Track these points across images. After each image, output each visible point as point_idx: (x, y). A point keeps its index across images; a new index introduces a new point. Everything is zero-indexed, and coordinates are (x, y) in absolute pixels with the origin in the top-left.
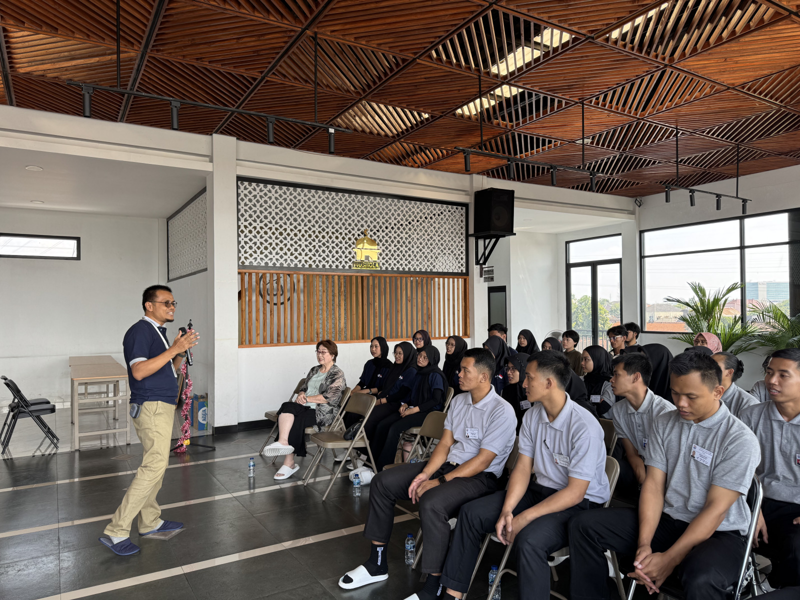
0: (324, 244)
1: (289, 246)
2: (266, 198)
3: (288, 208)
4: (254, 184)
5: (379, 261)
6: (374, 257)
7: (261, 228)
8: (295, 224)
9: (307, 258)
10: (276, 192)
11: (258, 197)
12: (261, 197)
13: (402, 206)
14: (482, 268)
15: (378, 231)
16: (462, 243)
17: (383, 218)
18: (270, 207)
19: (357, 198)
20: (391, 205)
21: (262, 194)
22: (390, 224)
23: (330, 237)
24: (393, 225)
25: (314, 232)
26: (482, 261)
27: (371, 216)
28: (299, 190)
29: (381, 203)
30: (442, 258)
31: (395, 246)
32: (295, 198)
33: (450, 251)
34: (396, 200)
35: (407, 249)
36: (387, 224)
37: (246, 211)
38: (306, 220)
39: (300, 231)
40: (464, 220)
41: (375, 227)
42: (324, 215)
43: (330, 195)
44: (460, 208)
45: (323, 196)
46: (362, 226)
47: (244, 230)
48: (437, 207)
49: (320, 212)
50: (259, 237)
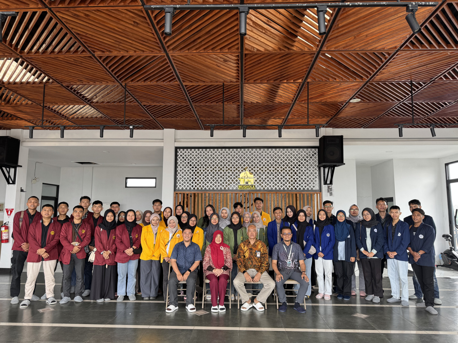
0: (221, 177)
2: (191, 156)
4: (185, 150)
5: (254, 184)
6: (252, 182)
7: (188, 171)
9: (211, 185)
10: (196, 152)
11: (187, 156)
13: (270, 152)
14: (329, 187)
15: (254, 167)
16: (316, 171)
17: (258, 160)
18: (193, 160)
19: (241, 150)
20: (262, 152)
21: (189, 154)
22: (262, 163)
23: (225, 173)
24: (264, 163)
25: (216, 171)
26: (328, 182)
27: (250, 160)
28: (208, 150)
29: (256, 152)
30: (300, 181)
31: (266, 175)
32: (206, 154)
33: (306, 177)
34: (266, 149)
35: (274, 177)
36: (260, 163)
37: (181, 163)
38: (211, 165)
39: (208, 171)
40: (317, 157)
41: (252, 165)
42: (221, 161)
43: (225, 150)
44: (313, 149)
45: (221, 152)
46: (244, 165)
47: (180, 172)
48: (295, 150)
49: (219, 160)
50: (187, 175)
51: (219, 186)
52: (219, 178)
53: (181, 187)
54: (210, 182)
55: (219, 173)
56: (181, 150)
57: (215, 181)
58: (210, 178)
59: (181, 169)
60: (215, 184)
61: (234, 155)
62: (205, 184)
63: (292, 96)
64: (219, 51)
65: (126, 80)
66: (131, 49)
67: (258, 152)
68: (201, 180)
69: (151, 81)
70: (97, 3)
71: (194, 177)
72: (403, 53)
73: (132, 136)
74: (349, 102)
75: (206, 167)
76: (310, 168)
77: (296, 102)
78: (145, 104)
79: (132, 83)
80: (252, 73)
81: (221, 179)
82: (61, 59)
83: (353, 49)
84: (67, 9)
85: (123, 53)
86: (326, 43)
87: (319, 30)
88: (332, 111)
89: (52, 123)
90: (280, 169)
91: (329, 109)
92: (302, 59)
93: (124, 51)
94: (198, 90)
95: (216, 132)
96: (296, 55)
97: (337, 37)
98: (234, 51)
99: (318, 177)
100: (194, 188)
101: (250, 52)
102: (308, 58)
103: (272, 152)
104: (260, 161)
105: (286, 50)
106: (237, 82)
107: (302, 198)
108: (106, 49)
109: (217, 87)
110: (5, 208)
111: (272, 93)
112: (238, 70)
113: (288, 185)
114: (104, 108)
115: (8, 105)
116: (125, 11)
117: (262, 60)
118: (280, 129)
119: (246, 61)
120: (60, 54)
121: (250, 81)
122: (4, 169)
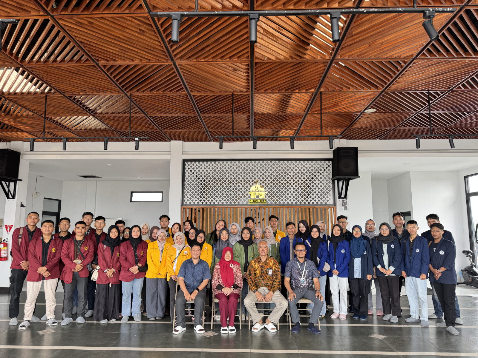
2: (199, 169)
4: (193, 162)
5: (266, 198)
6: (263, 195)
7: (196, 184)
9: (221, 199)
10: (205, 165)
11: (195, 169)
13: (282, 165)
14: (343, 201)
15: (266, 181)
16: (330, 184)
17: (269, 173)
18: (201, 173)
19: (251, 163)
20: (274, 165)
21: (197, 167)
22: (274, 176)
23: (235, 186)
24: (275, 176)
25: (225, 184)
26: (343, 196)
27: (261, 172)
28: (217, 162)
29: (267, 164)
30: (313, 194)
31: (277, 189)
32: (215, 167)
33: (319, 190)
34: (277, 162)
35: (286, 190)
36: (271, 176)
37: (189, 176)
38: (221, 178)
39: (217, 184)
40: (331, 169)
41: (263, 178)
42: (231, 175)
43: (235, 163)
44: (327, 162)
45: (231, 164)
46: (255, 178)
47: (188, 186)
48: (308, 163)
49: (228, 173)
50: (194, 189)
51: (228, 200)
52: (228, 192)
53: (189, 202)
54: (219, 196)
55: (229, 186)
56: (189, 162)
57: (225, 195)
58: (219, 192)
59: (189, 183)
60: (225, 199)
61: (244, 168)
62: (213, 198)
63: (304, 106)
64: (228, 60)
65: (131, 89)
66: (136, 58)
67: (269, 165)
68: (210, 193)
69: (157, 91)
70: (101, 10)
71: (203, 191)
72: (419, 61)
73: (137, 148)
74: (363, 112)
75: (214, 181)
76: (323, 181)
77: (309, 112)
78: (152, 115)
79: (138, 93)
80: (263, 82)
81: (231, 193)
82: (63, 68)
83: (367, 57)
84: (70, 16)
85: (128, 62)
86: (339, 51)
87: (333, 38)
88: (346, 122)
89: (54, 135)
90: (292, 182)
91: (343, 120)
92: (315, 68)
93: (129, 60)
94: (207, 100)
95: (224, 144)
96: (308, 64)
97: (351, 45)
98: (244, 60)
99: (332, 191)
100: (203, 203)
101: (261, 61)
102: (321, 67)
103: (284, 164)
104: (271, 174)
105: (298, 58)
106: (247, 91)
107: (315, 213)
108: (110, 58)
109: (226, 97)
110: (5, 224)
111: (284, 103)
112: (248, 79)
113: (300, 199)
114: (109, 119)
115: (8, 116)
116: (131, 19)
117: (273, 69)
118: (292, 140)
119: (256, 70)
120: (62, 63)
121: (261, 91)
122: (3, 183)
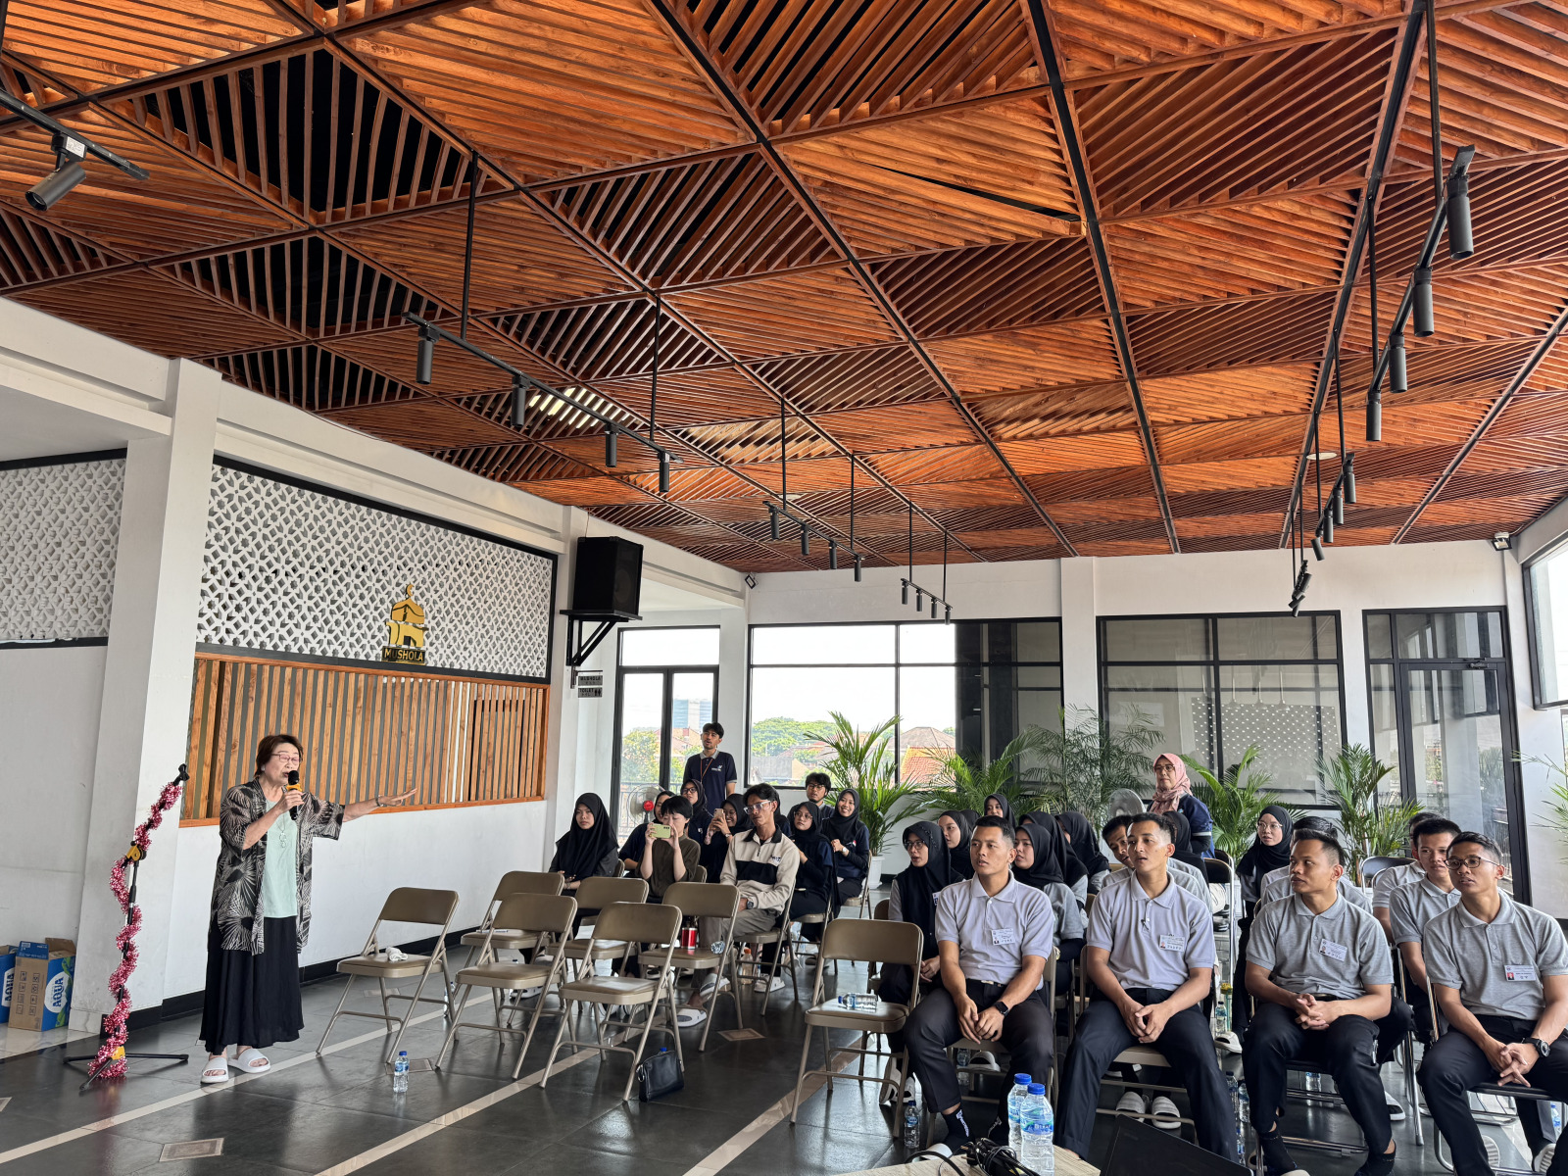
0: (339, 608)
1: (279, 607)
2: (249, 504)
3: (286, 528)
4: (231, 472)
5: (422, 649)
7: (235, 564)
8: (295, 562)
9: (308, 635)
10: (269, 494)
11: (235, 500)
12: (241, 500)
13: (467, 547)
14: (576, 672)
16: (545, 624)
18: (255, 522)
19: (399, 522)
20: (451, 542)
21: (243, 493)
23: (351, 595)
27: (420, 560)
28: (307, 493)
29: (437, 537)
30: (516, 648)
32: (300, 508)
33: (527, 638)
34: (458, 535)
35: (467, 628)
38: (314, 557)
39: (302, 577)
41: (424, 581)
42: (344, 550)
43: (358, 510)
44: (545, 561)
45: (346, 513)
46: (404, 577)
48: (516, 554)
49: (338, 542)
51: (329, 643)
52: (332, 613)
54: (303, 625)
55: (335, 592)
57: (321, 621)
60: (320, 636)
61: (381, 536)
62: (287, 628)
67: (440, 539)
68: (276, 610)
76: (536, 612)
81: (338, 616)
90: (481, 606)
99: (547, 642)
104: (442, 572)
